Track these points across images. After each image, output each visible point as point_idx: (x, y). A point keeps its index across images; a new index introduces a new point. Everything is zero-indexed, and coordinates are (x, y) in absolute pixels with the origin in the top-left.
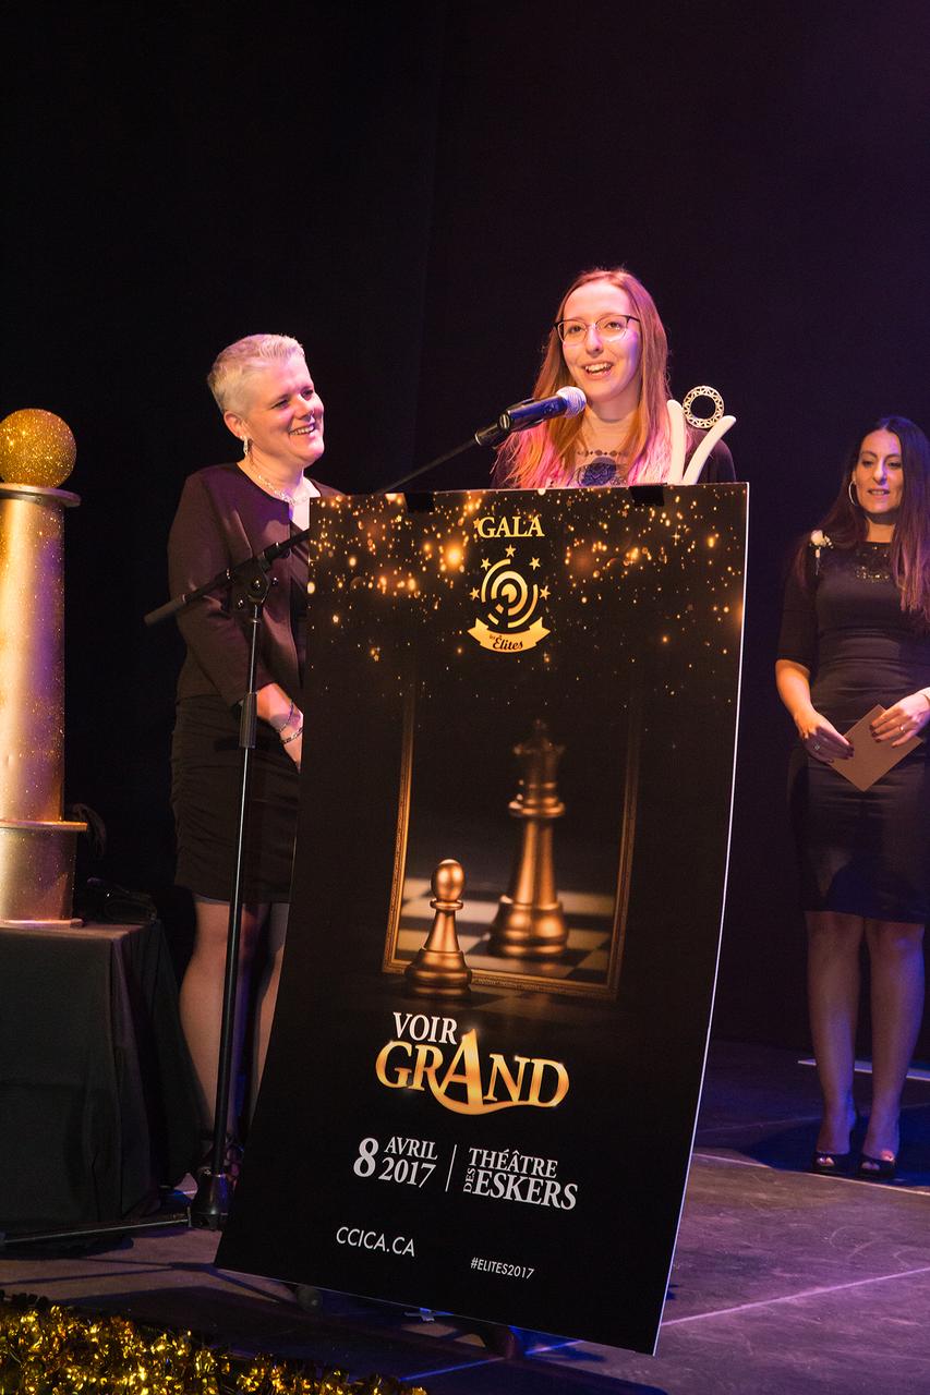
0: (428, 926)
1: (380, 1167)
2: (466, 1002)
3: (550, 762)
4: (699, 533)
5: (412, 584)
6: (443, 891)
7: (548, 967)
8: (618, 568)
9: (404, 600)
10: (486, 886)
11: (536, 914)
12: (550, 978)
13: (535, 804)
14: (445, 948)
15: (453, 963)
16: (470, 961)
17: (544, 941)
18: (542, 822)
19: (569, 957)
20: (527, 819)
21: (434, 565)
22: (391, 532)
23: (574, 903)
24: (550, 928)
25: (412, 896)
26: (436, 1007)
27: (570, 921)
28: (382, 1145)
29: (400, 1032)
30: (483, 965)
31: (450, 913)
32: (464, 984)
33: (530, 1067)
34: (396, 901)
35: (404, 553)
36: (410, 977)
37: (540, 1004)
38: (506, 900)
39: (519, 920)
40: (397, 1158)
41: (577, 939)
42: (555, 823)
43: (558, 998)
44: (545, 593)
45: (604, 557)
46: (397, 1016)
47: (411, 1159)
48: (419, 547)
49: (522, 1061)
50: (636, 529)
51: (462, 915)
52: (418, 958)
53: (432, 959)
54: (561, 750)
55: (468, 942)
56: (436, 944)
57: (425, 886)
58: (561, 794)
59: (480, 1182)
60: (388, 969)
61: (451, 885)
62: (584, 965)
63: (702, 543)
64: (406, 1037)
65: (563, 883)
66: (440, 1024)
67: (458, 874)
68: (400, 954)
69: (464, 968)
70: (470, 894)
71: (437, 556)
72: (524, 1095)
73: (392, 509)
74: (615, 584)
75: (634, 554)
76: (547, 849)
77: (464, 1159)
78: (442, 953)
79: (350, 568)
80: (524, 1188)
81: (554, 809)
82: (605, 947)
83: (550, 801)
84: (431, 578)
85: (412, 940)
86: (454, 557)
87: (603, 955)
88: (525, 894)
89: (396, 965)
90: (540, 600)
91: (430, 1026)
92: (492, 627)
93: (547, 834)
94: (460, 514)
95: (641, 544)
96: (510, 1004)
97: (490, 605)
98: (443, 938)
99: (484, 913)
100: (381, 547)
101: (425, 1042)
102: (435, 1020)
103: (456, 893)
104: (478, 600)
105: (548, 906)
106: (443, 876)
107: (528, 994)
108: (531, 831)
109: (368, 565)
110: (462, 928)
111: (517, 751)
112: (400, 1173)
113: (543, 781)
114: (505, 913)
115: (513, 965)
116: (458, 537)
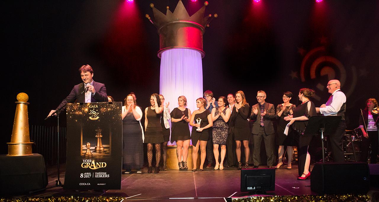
0: (86, 150)
1: (84, 176)
2: (92, 158)
3: (100, 131)
4: (117, 107)
5: (81, 113)
6: (88, 146)
7: (102, 153)
8: (107, 111)
9: (80, 115)
10: (93, 145)
11: (100, 147)
12: (102, 154)
13: (99, 136)
14: (89, 152)
15: (90, 154)
16: (92, 153)
17: (101, 150)
18: (100, 138)
19: (104, 152)
20: (98, 137)
21: (84, 111)
22: (78, 107)
23: (104, 146)
24: (102, 149)
25: (84, 147)
26: (88, 158)
27: (104, 148)
28: (84, 174)
29: (84, 162)
30: (94, 154)
31: (89, 148)
32: (92, 156)
33: (101, 164)
34: (82, 148)
35: (80, 109)
36: (84, 156)
37: (102, 157)
38: (96, 146)
39: (98, 148)
40: (86, 175)
41: (105, 150)
42: (101, 138)
43: (104, 156)
44: (98, 113)
45: (105, 110)
46: (83, 160)
47: (88, 175)
48: (82, 109)
49: (100, 163)
50: (109, 107)
51: (90, 148)
52: (85, 154)
53: (87, 153)
54: (101, 130)
55: (91, 151)
56: (87, 152)
57: (86, 146)
58: (102, 135)
59: (97, 176)
60: (81, 155)
61: (89, 145)
62: (107, 152)
63: (117, 108)
64: (85, 162)
65: (103, 144)
66: (89, 160)
67: (89, 144)
68: (83, 153)
69: (91, 154)
70: (91, 146)
71: (84, 110)
72: (101, 166)
73: (78, 105)
74: (107, 112)
75: (109, 109)
76: (101, 140)
77: (95, 174)
78: (88, 153)
79: (72, 111)
80: (103, 176)
81: (101, 136)
82: (109, 150)
83: (101, 135)
84: (83, 112)
85: (85, 152)
86: (86, 110)
87: (109, 151)
88: (98, 145)
89: (82, 155)
90: (98, 114)
91: (88, 161)
92: (92, 117)
93: (101, 139)
94: (87, 105)
95: (110, 108)
96: (98, 157)
97: (92, 115)
98: (88, 151)
99: (94, 148)
100: (76, 109)
101: (87, 162)
102: (88, 160)
103: (89, 146)
104: (90, 114)
105: (102, 147)
106: (88, 144)
107: (100, 156)
108: (98, 139)
109: (75, 111)
110: (90, 150)
111: (96, 130)
112: (86, 177)
113: (99, 133)
114: (96, 148)
115: (98, 153)
116: (87, 107)
